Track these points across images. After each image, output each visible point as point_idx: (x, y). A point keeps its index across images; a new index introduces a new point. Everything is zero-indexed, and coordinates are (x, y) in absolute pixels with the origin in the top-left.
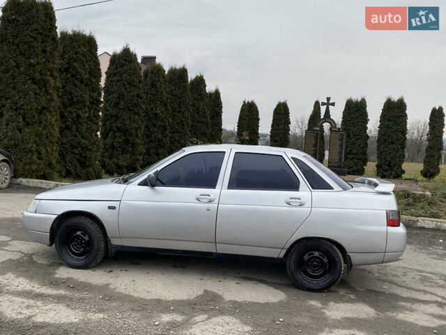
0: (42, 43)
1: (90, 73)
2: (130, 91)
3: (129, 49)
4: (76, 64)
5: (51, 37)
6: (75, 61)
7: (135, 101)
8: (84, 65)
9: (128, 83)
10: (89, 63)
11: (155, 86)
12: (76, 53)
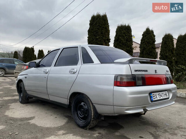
0: (101, 30)
1: (127, 40)
2: (148, 46)
3: (149, 29)
4: (120, 38)
5: (105, 28)
6: (120, 36)
7: (151, 50)
8: (124, 37)
9: (148, 43)
10: (127, 36)
11: (166, 43)
12: (121, 33)
